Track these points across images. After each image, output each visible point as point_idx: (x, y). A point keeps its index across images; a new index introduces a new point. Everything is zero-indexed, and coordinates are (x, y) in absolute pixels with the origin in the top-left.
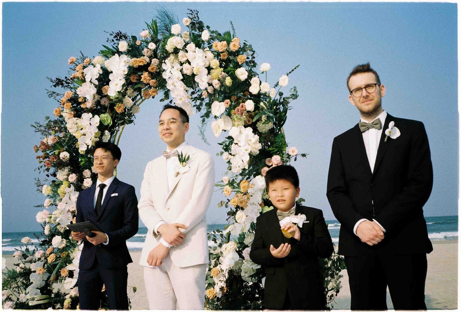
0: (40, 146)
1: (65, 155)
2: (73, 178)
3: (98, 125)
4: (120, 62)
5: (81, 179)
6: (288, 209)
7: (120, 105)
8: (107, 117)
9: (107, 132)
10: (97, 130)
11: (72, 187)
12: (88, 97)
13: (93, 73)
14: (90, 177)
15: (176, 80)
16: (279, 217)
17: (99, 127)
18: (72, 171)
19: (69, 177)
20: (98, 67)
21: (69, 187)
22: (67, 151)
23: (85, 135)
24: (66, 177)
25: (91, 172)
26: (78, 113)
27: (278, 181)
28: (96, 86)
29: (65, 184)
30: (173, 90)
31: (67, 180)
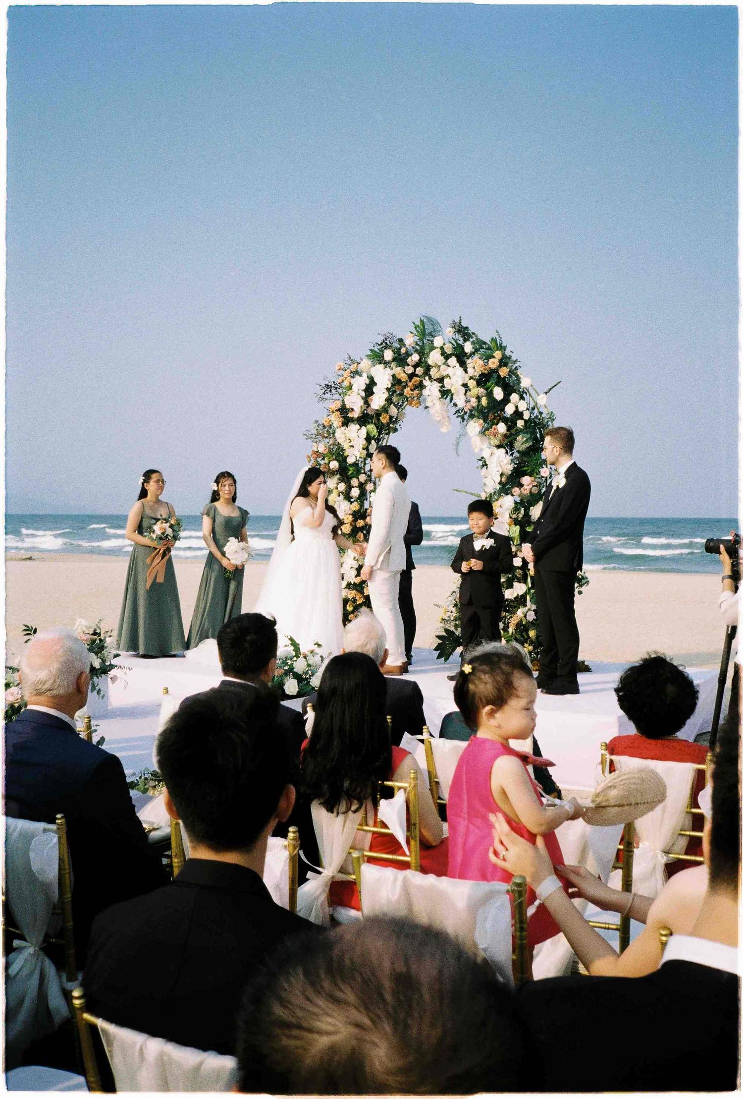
0: (312, 455)
1: (334, 465)
2: (342, 487)
3: (365, 436)
4: (384, 373)
5: (350, 487)
6: (482, 533)
7: (385, 415)
8: (373, 428)
9: (373, 442)
10: (365, 442)
11: (342, 497)
12: (355, 408)
13: (360, 383)
14: (357, 486)
15: (434, 398)
16: (474, 539)
17: (366, 439)
18: (341, 480)
19: (339, 486)
20: (365, 375)
21: (339, 496)
22: (335, 459)
23: (353, 447)
24: (336, 485)
25: (359, 481)
26: (346, 422)
27: (474, 513)
28: (363, 398)
29: (335, 493)
30: (432, 407)
31: (337, 488)
